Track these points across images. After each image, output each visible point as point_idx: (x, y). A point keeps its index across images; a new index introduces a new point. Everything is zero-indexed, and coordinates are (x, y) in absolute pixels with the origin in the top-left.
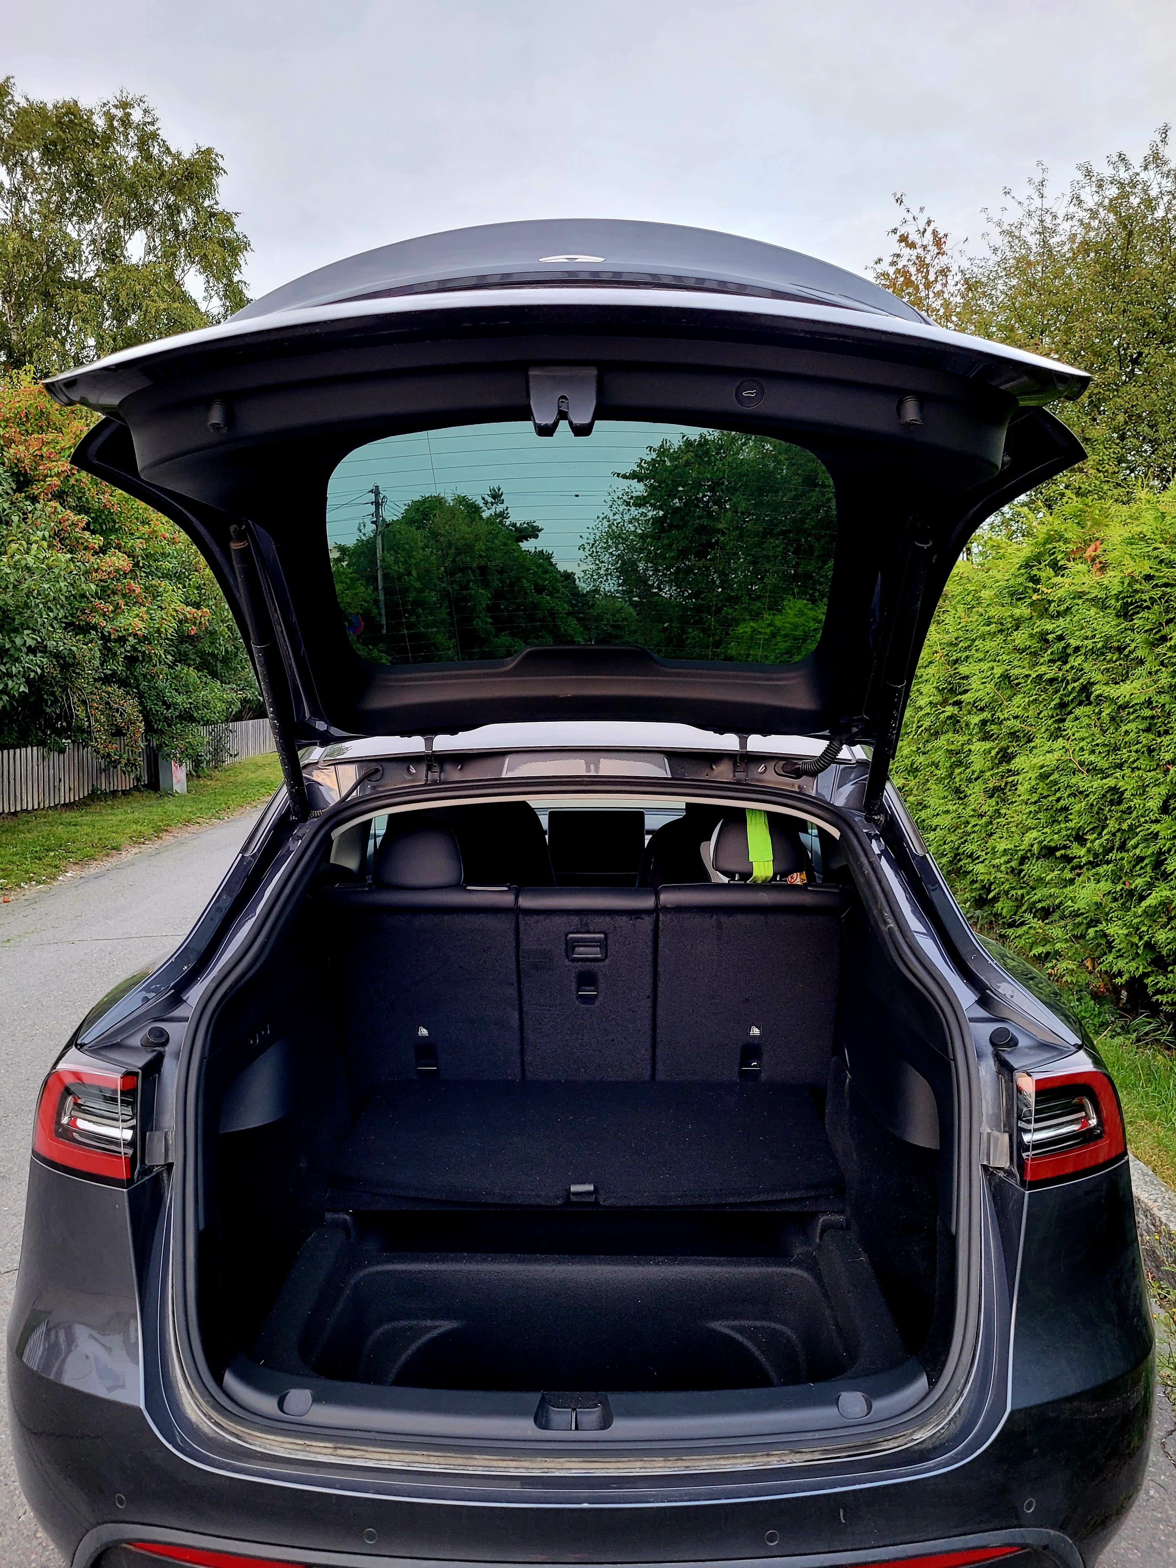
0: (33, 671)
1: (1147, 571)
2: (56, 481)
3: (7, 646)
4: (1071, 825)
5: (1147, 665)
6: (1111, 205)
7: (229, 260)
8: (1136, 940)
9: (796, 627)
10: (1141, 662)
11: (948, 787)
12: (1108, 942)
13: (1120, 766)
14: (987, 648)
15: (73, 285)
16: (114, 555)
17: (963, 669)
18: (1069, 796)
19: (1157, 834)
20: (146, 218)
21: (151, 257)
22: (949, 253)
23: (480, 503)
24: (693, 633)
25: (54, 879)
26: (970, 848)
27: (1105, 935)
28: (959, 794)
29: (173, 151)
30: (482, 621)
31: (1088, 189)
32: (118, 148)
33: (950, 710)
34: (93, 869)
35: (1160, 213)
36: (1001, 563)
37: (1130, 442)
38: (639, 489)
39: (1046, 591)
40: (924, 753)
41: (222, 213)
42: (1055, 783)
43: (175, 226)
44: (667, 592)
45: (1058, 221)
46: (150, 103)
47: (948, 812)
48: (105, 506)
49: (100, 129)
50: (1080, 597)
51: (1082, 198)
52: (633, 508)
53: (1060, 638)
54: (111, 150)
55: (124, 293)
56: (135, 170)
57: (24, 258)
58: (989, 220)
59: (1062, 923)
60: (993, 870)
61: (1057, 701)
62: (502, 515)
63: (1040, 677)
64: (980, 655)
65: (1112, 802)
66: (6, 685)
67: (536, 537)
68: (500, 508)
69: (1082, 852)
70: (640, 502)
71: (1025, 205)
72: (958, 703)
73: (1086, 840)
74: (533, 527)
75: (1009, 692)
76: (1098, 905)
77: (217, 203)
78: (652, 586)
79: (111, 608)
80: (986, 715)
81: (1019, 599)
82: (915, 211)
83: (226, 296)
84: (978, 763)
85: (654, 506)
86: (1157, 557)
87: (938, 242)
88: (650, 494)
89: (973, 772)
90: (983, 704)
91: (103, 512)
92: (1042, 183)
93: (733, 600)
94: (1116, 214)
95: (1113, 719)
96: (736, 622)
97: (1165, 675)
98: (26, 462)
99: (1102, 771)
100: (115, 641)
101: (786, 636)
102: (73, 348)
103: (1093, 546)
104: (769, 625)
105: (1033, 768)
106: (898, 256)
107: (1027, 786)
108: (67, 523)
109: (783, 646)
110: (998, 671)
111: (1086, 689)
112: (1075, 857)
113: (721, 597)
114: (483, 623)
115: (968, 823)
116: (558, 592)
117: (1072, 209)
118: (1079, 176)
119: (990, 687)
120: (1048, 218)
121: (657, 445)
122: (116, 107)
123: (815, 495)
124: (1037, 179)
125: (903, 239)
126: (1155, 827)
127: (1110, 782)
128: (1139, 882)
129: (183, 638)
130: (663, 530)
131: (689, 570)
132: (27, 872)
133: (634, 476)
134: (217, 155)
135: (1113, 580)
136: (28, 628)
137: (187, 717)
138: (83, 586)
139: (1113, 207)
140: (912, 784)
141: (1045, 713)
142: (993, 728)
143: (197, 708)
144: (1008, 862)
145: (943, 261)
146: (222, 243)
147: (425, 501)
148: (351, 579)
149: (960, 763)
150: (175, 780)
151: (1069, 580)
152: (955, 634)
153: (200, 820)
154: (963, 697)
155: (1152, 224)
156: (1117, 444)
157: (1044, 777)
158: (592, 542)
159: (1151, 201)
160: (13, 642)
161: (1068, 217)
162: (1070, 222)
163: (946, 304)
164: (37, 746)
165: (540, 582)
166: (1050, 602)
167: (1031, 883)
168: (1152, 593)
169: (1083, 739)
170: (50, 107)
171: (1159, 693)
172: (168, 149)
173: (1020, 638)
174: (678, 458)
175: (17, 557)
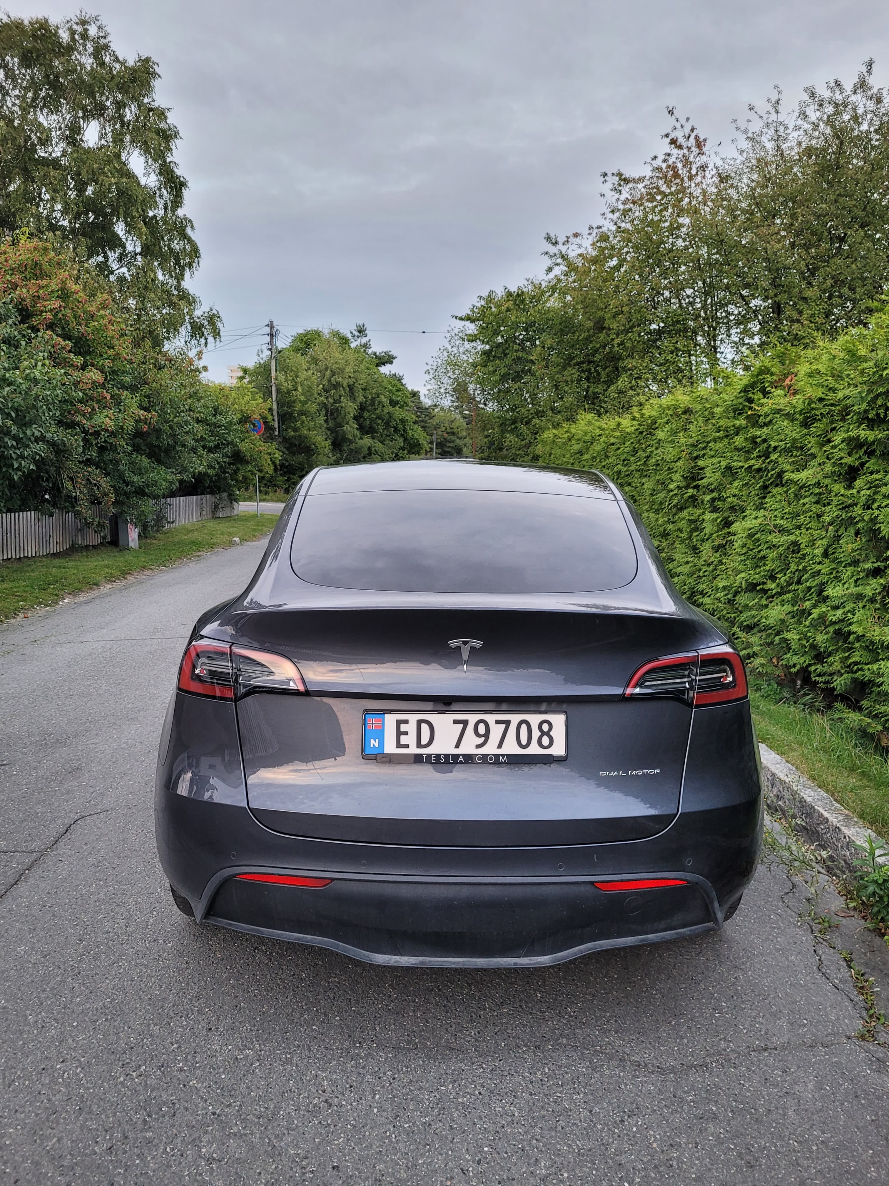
0: (39, 455)
1: (820, 395)
2: (49, 315)
3: (21, 436)
4: (768, 568)
5: (818, 459)
6: (828, 120)
7: (164, 145)
8: (804, 642)
9: (586, 434)
10: (814, 456)
11: (688, 546)
12: (788, 645)
13: (799, 527)
14: (717, 448)
15: (45, 162)
16: (91, 371)
17: (701, 463)
18: (767, 548)
19: (820, 571)
20: (99, 111)
21: (103, 142)
22: (707, 153)
23: (349, 336)
24: (510, 438)
25: (57, 603)
26: (702, 587)
27: (786, 640)
28: (695, 550)
29: (121, 59)
30: (351, 427)
31: (812, 107)
32: (78, 57)
33: (691, 491)
34: (82, 598)
35: (864, 127)
36: (728, 388)
37: (836, 300)
38: (471, 328)
39: (757, 408)
40: (673, 523)
41: (157, 109)
42: (758, 540)
43: (121, 117)
44: (491, 407)
45: (789, 131)
46: (104, 21)
47: (687, 563)
48: (83, 334)
49: (64, 41)
50: (778, 413)
51: (807, 113)
52: (466, 343)
53: (765, 441)
54: (73, 57)
55: (85, 170)
56: (92, 73)
57: (9, 142)
58: (738, 129)
59: (760, 635)
60: (716, 602)
61: (761, 484)
62: (366, 346)
63: (750, 467)
64: (712, 453)
65: (793, 552)
66: (21, 464)
67: (391, 363)
68: (364, 340)
69: (773, 586)
70: (472, 339)
71: (765, 118)
72: (697, 487)
73: (776, 578)
74: (389, 356)
75: (731, 479)
76: (782, 621)
77: (154, 101)
78: (480, 402)
79: (90, 410)
80: (715, 495)
81: (740, 414)
82: (683, 121)
83: (160, 173)
84: (708, 528)
85: (483, 342)
86: (827, 386)
87: (699, 145)
88: (480, 333)
89: (706, 534)
90: (713, 487)
91: (81, 339)
92: (777, 102)
93: (539, 414)
94: (831, 127)
95: (796, 495)
96: (543, 429)
97: (829, 465)
98: (28, 300)
99: (788, 531)
100: (91, 434)
101: (578, 440)
102: (45, 212)
103: (790, 378)
104: (567, 432)
105: (744, 530)
106: (669, 155)
107: (740, 543)
108: (58, 347)
109: (576, 447)
110: (724, 464)
111: (780, 475)
112: (769, 590)
113: (532, 411)
114: (351, 428)
115: (700, 570)
116: (407, 405)
117: (800, 122)
118: (806, 97)
119: (718, 474)
120: (781, 129)
121: (485, 294)
122: (77, 24)
123: (602, 336)
124: (774, 99)
125: (673, 142)
126: (819, 567)
127: (792, 538)
128: (808, 604)
129: (138, 434)
130: (489, 360)
131: (508, 391)
132: (37, 598)
133: (468, 318)
134: (153, 63)
135: (798, 401)
136: (35, 423)
137: (140, 492)
138: (73, 393)
139: (830, 122)
140: (664, 544)
141: (753, 493)
142: (719, 504)
143: (148, 486)
144: (726, 595)
145: (704, 158)
146: (158, 132)
147: (307, 333)
148: (251, 392)
149: (696, 529)
150: (130, 539)
151: (772, 401)
152: (696, 439)
153: (152, 567)
154: (700, 482)
155: (858, 135)
156: (826, 302)
157: (750, 536)
158: (435, 368)
159: (858, 118)
160: (24, 433)
161: (797, 128)
162: (798, 133)
163: (704, 192)
164: (34, 510)
165: (394, 398)
166: (760, 416)
167: (740, 609)
168: (822, 411)
169: (776, 510)
170: (26, 22)
171: (825, 477)
172: (117, 58)
173: (739, 441)
174: (502, 305)
175: (28, 371)
